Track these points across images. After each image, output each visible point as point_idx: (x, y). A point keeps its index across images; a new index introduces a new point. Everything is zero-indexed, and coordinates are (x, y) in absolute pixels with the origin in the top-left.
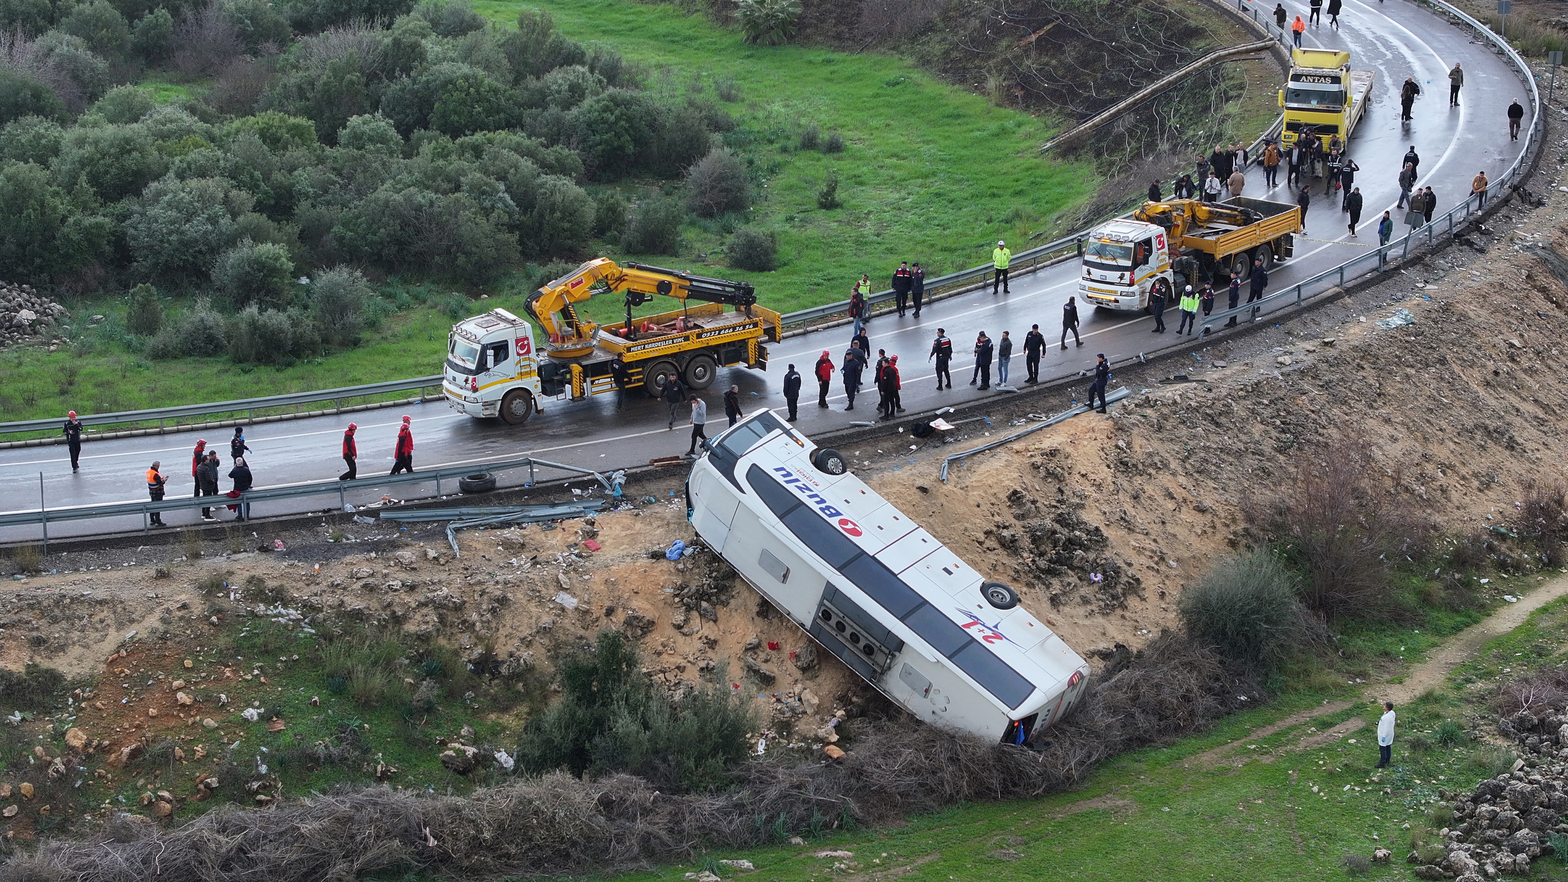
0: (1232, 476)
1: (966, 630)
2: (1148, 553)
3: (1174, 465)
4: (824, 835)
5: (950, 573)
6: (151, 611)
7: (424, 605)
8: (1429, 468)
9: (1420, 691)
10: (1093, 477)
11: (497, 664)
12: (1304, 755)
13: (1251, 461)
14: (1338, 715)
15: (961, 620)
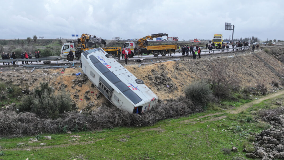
0: (199, 73)
1: (129, 87)
2: (180, 83)
3: (187, 70)
4: (77, 132)
5: (129, 76)
7: (19, 79)
8: (238, 77)
9: (240, 112)
10: (170, 70)
11: (29, 91)
12: (212, 122)
13: (203, 71)
14: (220, 115)
15: (128, 85)
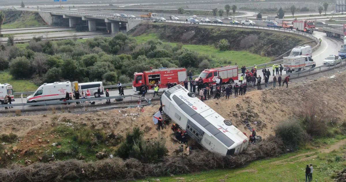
0: (290, 105)
1: (219, 130)
2: (269, 119)
3: (277, 101)
4: (179, 174)
5: (217, 118)
6: (40, 123)
7: (101, 123)
8: (338, 106)
9: (332, 150)
10: (257, 103)
11: (114, 136)
12: (302, 162)
13: (295, 102)
14: (311, 154)
15: (218, 127)
